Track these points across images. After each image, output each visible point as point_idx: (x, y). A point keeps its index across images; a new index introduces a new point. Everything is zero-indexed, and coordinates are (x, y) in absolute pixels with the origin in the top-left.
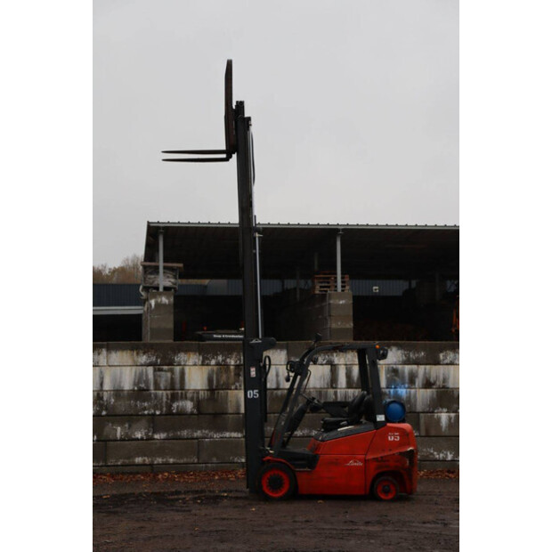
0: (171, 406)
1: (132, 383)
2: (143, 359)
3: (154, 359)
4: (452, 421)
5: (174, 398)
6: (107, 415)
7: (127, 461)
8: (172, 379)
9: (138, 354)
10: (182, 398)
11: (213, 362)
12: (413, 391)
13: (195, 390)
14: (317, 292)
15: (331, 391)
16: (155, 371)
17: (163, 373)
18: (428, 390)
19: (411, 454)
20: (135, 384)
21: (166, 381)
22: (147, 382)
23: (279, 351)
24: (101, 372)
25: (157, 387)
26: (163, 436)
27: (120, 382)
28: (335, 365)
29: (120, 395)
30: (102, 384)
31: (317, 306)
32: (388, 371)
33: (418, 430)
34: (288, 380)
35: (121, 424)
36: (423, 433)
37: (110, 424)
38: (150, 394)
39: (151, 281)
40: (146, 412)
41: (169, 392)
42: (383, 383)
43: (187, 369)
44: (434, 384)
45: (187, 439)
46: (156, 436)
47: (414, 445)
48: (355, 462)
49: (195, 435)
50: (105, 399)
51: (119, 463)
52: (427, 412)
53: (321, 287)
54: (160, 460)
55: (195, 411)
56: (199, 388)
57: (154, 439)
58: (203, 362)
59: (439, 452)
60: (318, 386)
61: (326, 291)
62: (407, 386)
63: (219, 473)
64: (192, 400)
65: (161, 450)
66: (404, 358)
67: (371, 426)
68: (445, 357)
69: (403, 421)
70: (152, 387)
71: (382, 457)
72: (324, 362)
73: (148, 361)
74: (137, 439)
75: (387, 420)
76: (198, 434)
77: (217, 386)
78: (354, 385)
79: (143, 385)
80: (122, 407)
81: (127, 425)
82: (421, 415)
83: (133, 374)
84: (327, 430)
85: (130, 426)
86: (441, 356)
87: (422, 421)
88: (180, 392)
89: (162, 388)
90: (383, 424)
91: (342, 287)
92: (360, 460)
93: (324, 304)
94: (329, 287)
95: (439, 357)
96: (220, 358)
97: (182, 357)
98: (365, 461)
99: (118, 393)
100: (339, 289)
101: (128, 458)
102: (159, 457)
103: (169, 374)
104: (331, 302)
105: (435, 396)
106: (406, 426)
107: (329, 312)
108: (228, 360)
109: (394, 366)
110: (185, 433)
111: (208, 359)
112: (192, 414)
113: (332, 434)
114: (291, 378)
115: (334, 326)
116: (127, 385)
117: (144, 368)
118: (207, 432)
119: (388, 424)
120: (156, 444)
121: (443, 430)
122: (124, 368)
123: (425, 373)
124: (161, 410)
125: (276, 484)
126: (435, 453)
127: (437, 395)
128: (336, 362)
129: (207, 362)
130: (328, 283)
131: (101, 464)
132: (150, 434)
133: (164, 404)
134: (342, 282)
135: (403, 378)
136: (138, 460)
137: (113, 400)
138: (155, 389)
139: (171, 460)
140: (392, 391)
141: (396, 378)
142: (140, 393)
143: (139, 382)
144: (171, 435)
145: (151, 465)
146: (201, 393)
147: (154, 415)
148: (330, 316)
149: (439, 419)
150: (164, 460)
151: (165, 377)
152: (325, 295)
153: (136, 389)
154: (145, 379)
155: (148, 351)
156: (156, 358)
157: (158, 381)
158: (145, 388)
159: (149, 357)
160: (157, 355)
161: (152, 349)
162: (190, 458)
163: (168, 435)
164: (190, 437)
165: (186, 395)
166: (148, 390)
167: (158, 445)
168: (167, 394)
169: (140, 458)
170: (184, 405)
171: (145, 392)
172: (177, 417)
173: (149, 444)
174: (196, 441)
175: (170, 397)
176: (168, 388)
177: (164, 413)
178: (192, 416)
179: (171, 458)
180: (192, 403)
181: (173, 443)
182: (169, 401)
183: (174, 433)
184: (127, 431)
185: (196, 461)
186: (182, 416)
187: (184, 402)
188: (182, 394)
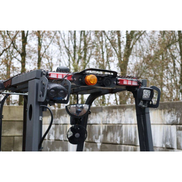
1: (161, 141)
2: (168, 118)
3: (175, 118)
9: (164, 112)
16: (177, 130)
22: (171, 140)
70: (175, 146)
73: (172, 120)
79: (168, 144)
83: (162, 132)
116: (159, 142)
117: (169, 126)
122: (156, 126)
138: (178, 149)
143: (166, 140)
153: (164, 146)
154: (169, 137)
155: (171, 110)
156: (177, 117)
157: (179, 140)
158: (170, 146)
159: (172, 116)
160: (178, 114)
161: (174, 108)
166: (172, 149)
171: (170, 150)
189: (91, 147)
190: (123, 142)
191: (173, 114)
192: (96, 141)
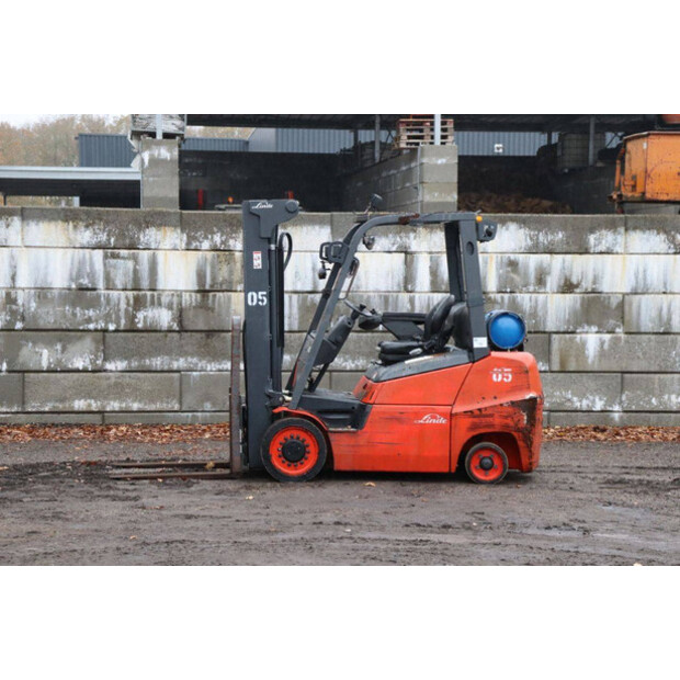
0: (134, 317)
1: (66, 276)
2: (86, 236)
3: (103, 237)
4: (606, 346)
5: (139, 303)
6: (24, 330)
7: (60, 406)
8: (136, 271)
9: (75, 227)
10: (153, 303)
11: (206, 245)
12: (541, 297)
13: (176, 291)
14: (403, 145)
15: (405, 297)
16: (106, 257)
17: (121, 261)
18: (567, 296)
19: (532, 406)
20: (71, 279)
21: (125, 275)
22: (92, 275)
23: (317, 227)
24: (12, 257)
25: (110, 286)
26: (121, 365)
27: (46, 275)
28: (412, 253)
29: (45, 297)
30: (13, 278)
31: (404, 168)
32: (500, 265)
33: (549, 361)
34: (322, 276)
35: (49, 344)
36: (556, 367)
37: (30, 344)
38: (99, 296)
39: (145, 122)
40: (91, 326)
41: (130, 294)
42: (492, 284)
43: (160, 255)
44: (577, 286)
45: (162, 371)
46: (110, 366)
47: (536, 390)
48: (433, 417)
49: (175, 365)
50: (20, 302)
51: (47, 409)
52: (564, 333)
53: (409, 137)
54: (114, 405)
55: (175, 327)
56: (181, 287)
57: (105, 371)
58: (188, 243)
59: (582, 396)
60: (383, 288)
61: (417, 144)
62: (531, 288)
63: (214, 429)
64: (170, 307)
65: (118, 390)
66: (530, 243)
67: (463, 356)
68: (599, 241)
69: (520, 348)
70: (101, 285)
71: (480, 410)
72: (394, 249)
73: (94, 241)
74: (77, 371)
75: (493, 347)
76: (180, 363)
77: (212, 286)
78: (444, 288)
79: (85, 282)
80: (50, 317)
81: (59, 347)
82: (554, 336)
83: (69, 262)
84: (387, 363)
85: (64, 349)
86: (592, 239)
87: (555, 346)
88: (149, 293)
89: (120, 286)
90: (484, 354)
91: (443, 137)
92: (442, 415)
93: (413, 165)
94: (421, 137)
95: (588, 243)
96: (218, 239)
97: (151, 235)
98: (452, 416)
99: (42, 293)
100: (438, 141)
101: (62, 400)
102: (115, 400)
103: (130, 264)
104: (425, 160)
105: (578, 305)
106: (525, 357)
107: (421, 176)
108: (231, 242)
109: (512, 257)
110: (157, 362)
111: (195, 239)
112: (170, 331)
113: (395, 370)
114: (328, 273)
115: (427, 198)
116: (59, 279)
117: (87, 252)
118: (195, 360)
119: (494, 354)
120: (109, 378)
121: (590, 361)
122: (52, 250)
123: (564, 268)
125: (294, 454)
126: (575, 399)
127: (582, 305)
128: (413, 248)
129: (194, 245)
130: (421, 131)
131: (15, 409)
132: (99, 362)
133: (122, 314)
134: (444, 130)
135: (526, 274)
136: (79, 404)
137: (33, 305)
138: (107, 289)
139: (135, 406)
140: (506, 296)
141: (515, 276)
142: (82, 293)
143: (79, 275)
144: (135, 364)
145: (101, 412)
146: (186, 297)
147: (105, 331)
148: (422, 183)
149: (583, 344)
150: (124, 405)
151: (123, 269)
152: (415, 150)
153: (74, 286)
154: (88, 270)
155: (94, 223)
156: (108, 235)
157: (112, 275)
158: (90, 286)
159: (95, 233)
160: (110, 231)
161: (101, 220)
162: (168, 403)
163: (129, 363)
164: (166, 368)
165: (159, 299)
166: (95, 289)
167: (113, 380)
168: (127, 297)
169: (82, 401)
170: (157, 315)
171: (89, 293)
172: (145, 334)
173: (98, 378)
174: (176, 375)
175: (132, 302)
176: (129, 287)
177: (122, 327)
178: (170, 335)
179: (134, 401)
180: (170, 312)
181: (139, 378)
182: (131, 309)
183: (140, 361)
184: (59, 356)
185: (176, 407)
186: (153, 334)
187: (155, 311)
188: (153, 296)
191: (98, 231)
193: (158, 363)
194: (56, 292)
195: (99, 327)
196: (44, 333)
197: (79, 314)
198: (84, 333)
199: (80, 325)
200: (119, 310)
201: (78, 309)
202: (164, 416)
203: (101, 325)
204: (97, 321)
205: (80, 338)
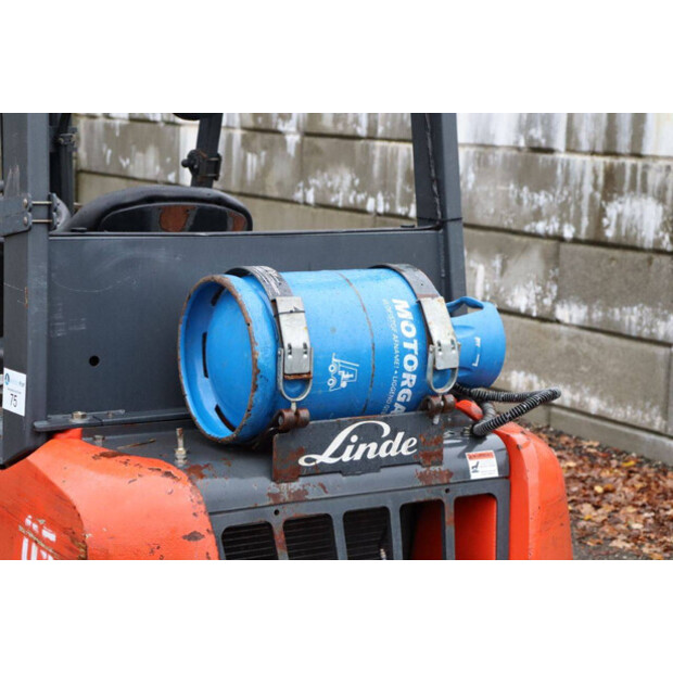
0: (602, 213)
1: (514, 123)
5: (612, 184)
10: (633, 186)
20: (520, 129)
22: (548, 121)
26: (578, 313)
27: (487, 119)
29: (486, 163)
35: (487, 255)
38: (554, 165)
40: (540, 227)
41: (601, 162)
45: (639, 339)
49: (662, 330)
57: (555, 321)
64: (661, 197)
65: (571, 365)
70: (560, 143)
74: (519, 313)
76: (670, 327)
79: (537, 133)
80: (489, 202)
81: (497, 263)
88: (629, 162)
89: (585, 146)
99: (483, 153)
102: (565, 383)
110: (632, 317)
112: (657, 250)
116: (504, 129)
120: (558, 337)
124: (577, 224)
132: (548, 302)
133: (585, 205)
136: (518, 380)
137: (472, 177)
138: (569, 150)
139: (594, 404)
142: (532, 158)
143: (530, 123)
144: (598, 315)
147: (559, 239)
150: (577, 397)
153: (522, 143)
158: (543, 143)
162: (644, 410)
163: (589, 313)
164: (645, 333)
165: (644, 176)
166: (550, 151)
167: (565, 342)
168: (595, 171)
169: (522, 374)
170: (638, 214)
171: (542, 157)
172: (617, 253)
173: (544, 333)
174: (662, 351)
175: (601, 180)
176: (599, 148)
177: (583, 236)
178: (657, 259)
179: (592, 393)
180: (660, 208)
181: (601, 348)
182: (598, 196)
183: (605, 311)
184: (497, 281)
185: (658, 424)
186: (630, 254)
187: (636, 204)
188: (634, 168)
189: (265, 148)
190: (380, 131)
192: (281, 128)
193: (634, 319)
194: (500, 153)
195: (551, 232)
196: (482, 233)
197: (525, 202)
198: (530, 240)
199: (526, 222)
200: (581, 198)
201: (525, 189)
202: (636, 437)
203: (553, 227)
204: (548, 217)
205: (525, 249)
